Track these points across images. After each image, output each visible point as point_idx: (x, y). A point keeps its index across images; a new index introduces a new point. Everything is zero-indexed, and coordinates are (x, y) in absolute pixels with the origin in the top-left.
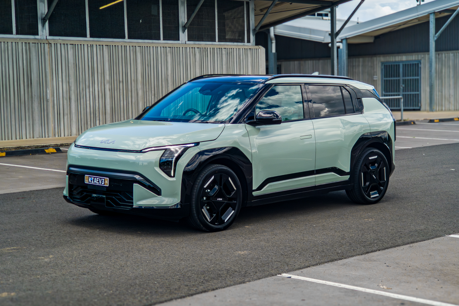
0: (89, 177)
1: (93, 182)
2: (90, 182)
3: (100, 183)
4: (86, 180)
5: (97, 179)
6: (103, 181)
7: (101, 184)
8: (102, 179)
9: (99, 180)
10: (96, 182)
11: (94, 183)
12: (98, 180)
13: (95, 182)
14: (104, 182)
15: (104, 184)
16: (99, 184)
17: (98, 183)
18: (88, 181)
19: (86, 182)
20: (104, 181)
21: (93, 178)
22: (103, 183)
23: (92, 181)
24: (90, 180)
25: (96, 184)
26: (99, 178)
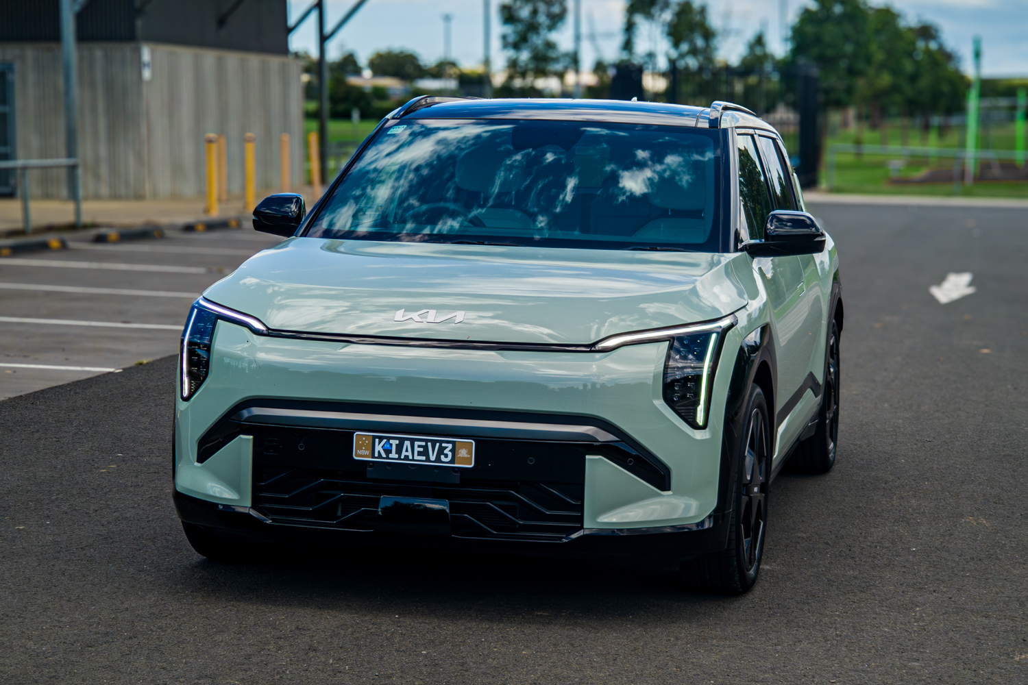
0: (374, 437)
1: (394, 455)
2: (381, 457)
3: (433, 458)
4: (359, 447)
5: (417, 444)
6: (446, 451)
7: (438, 459)
8: (444, 445)
9: (426, 447)
10: (409, 454)
11: (399, 458)
12: (421, 449)
13: (404, 453)
14: (450, 454)
15: (452, 461)
16: (428, 460)
17: (424, 458)
18: (367, 453)
19: (360, 453)
20: (453, 451)
21: (394, 443)
22: (446, 456)
23: (388, 452)
24: (379, 448)
25: (413, 460)
26: (427, 441)
